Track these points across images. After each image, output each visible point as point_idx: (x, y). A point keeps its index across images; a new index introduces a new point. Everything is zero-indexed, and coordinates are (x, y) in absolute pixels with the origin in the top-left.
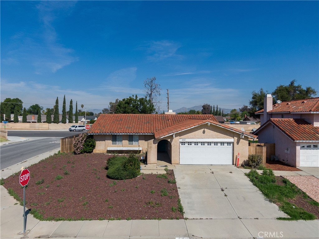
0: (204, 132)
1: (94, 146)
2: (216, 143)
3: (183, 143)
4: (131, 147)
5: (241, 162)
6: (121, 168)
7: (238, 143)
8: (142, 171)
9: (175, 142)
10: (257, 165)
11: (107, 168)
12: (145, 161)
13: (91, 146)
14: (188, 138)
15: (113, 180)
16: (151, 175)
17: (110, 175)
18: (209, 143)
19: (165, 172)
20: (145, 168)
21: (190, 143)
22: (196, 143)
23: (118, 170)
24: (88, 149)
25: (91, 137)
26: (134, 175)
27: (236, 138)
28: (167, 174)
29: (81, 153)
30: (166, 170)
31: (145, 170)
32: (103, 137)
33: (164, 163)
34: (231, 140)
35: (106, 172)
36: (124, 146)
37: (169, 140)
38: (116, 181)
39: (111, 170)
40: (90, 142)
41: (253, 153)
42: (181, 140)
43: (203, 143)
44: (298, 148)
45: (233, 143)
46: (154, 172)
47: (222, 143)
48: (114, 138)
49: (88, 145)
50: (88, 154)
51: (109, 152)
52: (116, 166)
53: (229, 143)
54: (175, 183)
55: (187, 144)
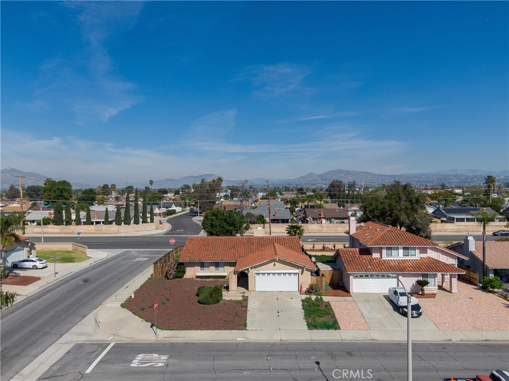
0: (274, 265)
1: (184, 272)
2: (285, 274)
3: (258, 274)
4: (218, 272)
5: (304, 289)
6: (208, 296)
7: (302, 274)
8: (224, 298)
9: (251, 273)
10: (316, 292)
11: (198, 295)
12: (227, 288)
13: (182, 272)
14: (261, 270)
15: (202, 305)
16: (231, 301)
17: (201, 301)
18: (279, 274)
19: (242, 298)
20: (227, 295)
21: (264, 274)
22: (269, 274)
23: (206, 297)
24: (179, 275)
25: (182, 264)
26: (218, 301)
27: (300, 270)
28: (243, 300)
29: (174, 278)
30: (243, 296)
31: (227, 296)
32: (192, 264)
33: (243, 290)
34: (297, 271)
35: (198, 298)
36: (211, 272)
37: (246, 272)
38: (205, 305)
39: (201, 297)
40: (181, 269)
41: (315, 282)
42: (256, 272)
43: (274, 274)
44: (351, 277)
45: (298, 274)
46: (233, 299)
47: (290, 274)
48: (202, 265)
49: (179, 271)
50: (180, 279)
51: (197, 277)
52: (205, 295)
53: (295, 274)
54: (246, 307)
55: (261, 275)
